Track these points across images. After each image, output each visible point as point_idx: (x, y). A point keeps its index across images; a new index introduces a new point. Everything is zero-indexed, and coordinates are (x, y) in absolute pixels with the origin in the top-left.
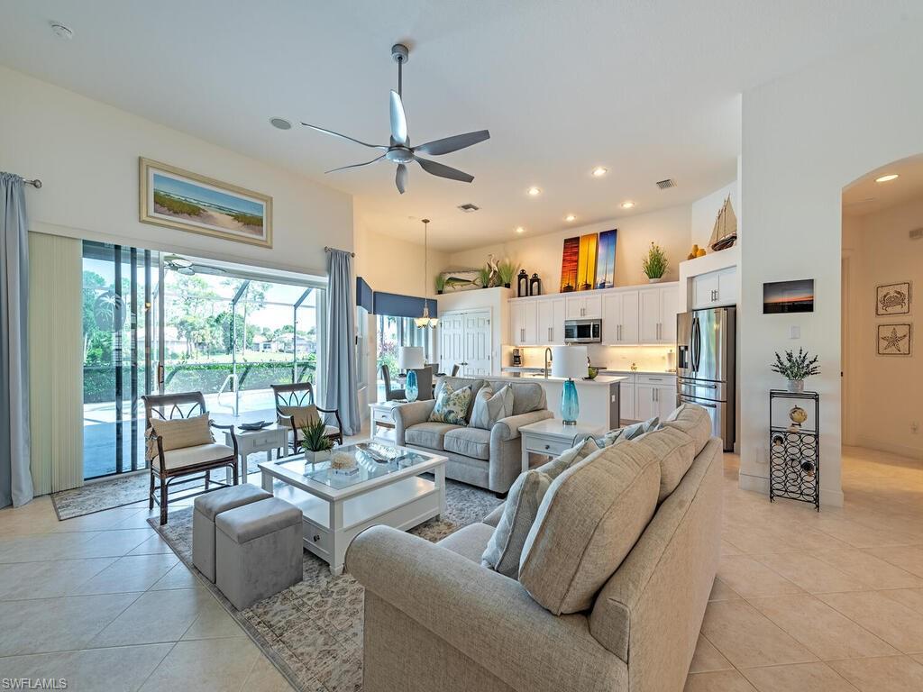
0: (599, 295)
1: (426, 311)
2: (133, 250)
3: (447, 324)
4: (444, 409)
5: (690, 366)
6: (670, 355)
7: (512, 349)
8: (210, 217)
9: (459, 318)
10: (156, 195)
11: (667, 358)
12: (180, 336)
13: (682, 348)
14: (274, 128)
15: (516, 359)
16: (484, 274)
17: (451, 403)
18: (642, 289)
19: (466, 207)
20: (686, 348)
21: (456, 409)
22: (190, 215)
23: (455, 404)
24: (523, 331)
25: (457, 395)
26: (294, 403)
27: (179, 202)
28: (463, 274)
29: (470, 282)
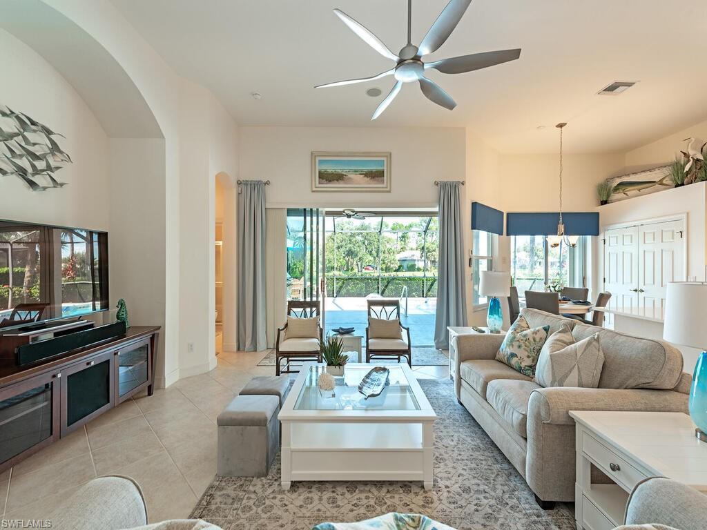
1: (561, 228)
2: (311, 210)
3: (613, 241)
4: (508, 350)
8: (350, 178)
9: (631, 231)
10: (320, 173)
12: (422, 256)
14: (371, 97)
16: (677, 167)
17: (515, 344)
19: (611, 89)
21: (522, 353)
22: (337, 180)
23: (519, 347)
25: (525, 336)
26: (384, 317)
27: (332, 174)
28: (643, 174)
29: (654, 182)
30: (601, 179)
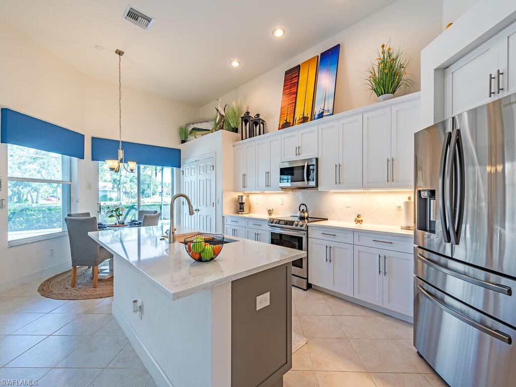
0: (315, 128)
3: (187, 172)
5: (439, 227)
6: (407, 204)
7: (236, 195)
9: (194, 165)
11: (403, 207)
13: (425, 195)
15: (240, 206)
18: (367, 111)
20: (432, 193)
24: (244, 175)
28: (204, 124)
29: (209, 130)
30: (183, 124)
